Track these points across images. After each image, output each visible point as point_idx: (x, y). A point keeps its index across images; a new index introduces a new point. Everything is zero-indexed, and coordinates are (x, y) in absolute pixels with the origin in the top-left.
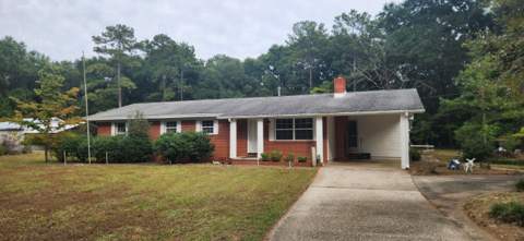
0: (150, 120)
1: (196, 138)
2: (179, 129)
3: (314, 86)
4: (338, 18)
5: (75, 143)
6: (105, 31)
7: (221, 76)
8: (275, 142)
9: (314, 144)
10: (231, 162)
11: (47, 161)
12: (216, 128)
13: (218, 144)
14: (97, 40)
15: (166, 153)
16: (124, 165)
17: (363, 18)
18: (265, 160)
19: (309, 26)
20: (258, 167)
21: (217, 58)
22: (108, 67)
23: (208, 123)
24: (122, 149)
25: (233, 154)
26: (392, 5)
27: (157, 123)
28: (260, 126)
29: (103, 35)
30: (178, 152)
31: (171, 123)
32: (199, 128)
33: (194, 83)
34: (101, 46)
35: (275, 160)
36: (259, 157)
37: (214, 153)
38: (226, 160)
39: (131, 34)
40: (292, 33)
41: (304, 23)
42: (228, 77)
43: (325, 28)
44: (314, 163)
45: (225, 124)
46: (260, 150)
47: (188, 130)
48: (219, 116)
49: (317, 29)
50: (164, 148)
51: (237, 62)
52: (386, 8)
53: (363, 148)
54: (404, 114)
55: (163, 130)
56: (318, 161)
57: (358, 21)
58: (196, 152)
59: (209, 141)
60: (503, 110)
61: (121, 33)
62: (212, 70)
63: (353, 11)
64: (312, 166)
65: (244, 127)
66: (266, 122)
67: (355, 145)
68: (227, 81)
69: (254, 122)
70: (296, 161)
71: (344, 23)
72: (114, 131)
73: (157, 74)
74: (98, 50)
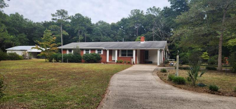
0: (81, 49)
1: (96, 55)
2: (90, 52)
3: (138, 36)
4: (148, 9)
5: (56, 56)
6: (56, 12)
7: (101, 30)
8: (121, 57)
9: (133, 58)
10: (107, 63)
11: (46, 62)
12: (102, 52)
13: (103, 57)
14: (53, 15)
15: (87, 60)
16: (73, 63)
17: (158, 10)
18: (117, 62)
19: (137, 11)
20: (115, 65)
21: (100, 22)
22: (57, 26)
23: (99, 50)
24: (72, 58)
25: (108, 61)
26: (166, 7)
27: (82, 50)
28: (116, 52)
29: (56, 13)
30: (91, 59)
31: (87, 50)
32: (96, 52)
33: (91, 33)
34: (54, 18)
35: (121, 63)
36: (116, 61)
37: (101, 60)
38: (105, 62)
39: (66, 13)
40: (130, 14)
41: (135, 10)
42: (104, 31)
43: (143, 12)
44: (132, 64)
45: (105, 51)
46: (116, 59)
47: (93, 53)
48: (103, 48)
49: (140, 12)
50: (86, 58)
51: (108, 24)
52: (164, 8)
53: (150, 60)
54: (158, 49)
55: (85, 52)
56: (133, 63)
57: (156, 11)
58: (96, 59)
59: (100, 56)
60: (193, 49)
61: (62, 13)
62: (98, 28)
63: (154, 7)
64: (131, 64)
65: (111, 52)
66: (118, 51)
67: (148, 59)
68: (104, 33)
69: (115, 50)
70: (127, 63)
71: (150, 11)
72: (68, 52)
73: (76, 29)
74: (53, 19)
